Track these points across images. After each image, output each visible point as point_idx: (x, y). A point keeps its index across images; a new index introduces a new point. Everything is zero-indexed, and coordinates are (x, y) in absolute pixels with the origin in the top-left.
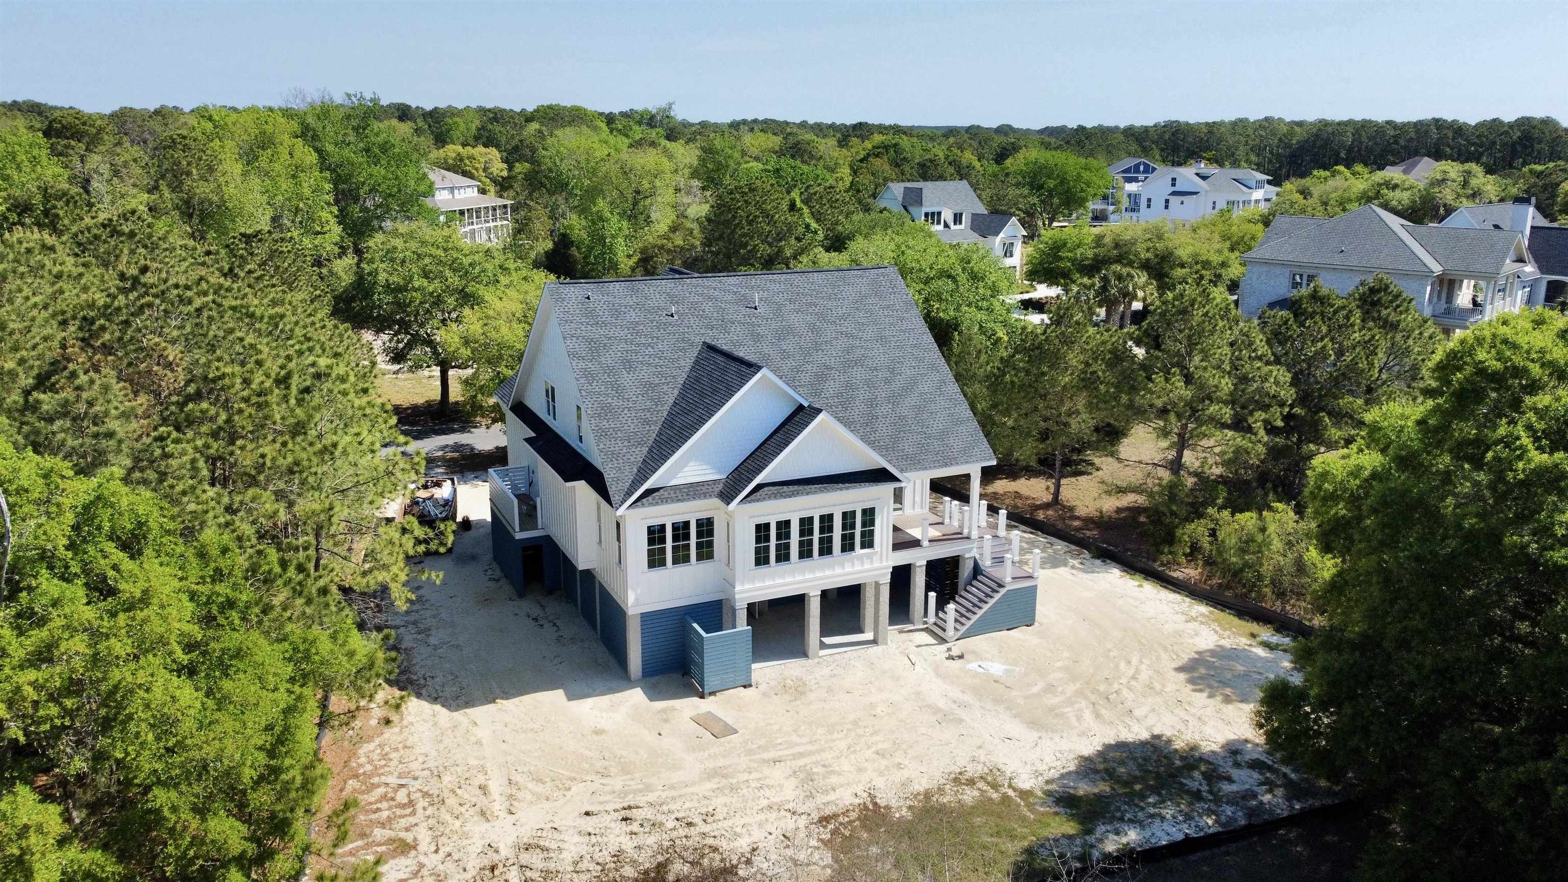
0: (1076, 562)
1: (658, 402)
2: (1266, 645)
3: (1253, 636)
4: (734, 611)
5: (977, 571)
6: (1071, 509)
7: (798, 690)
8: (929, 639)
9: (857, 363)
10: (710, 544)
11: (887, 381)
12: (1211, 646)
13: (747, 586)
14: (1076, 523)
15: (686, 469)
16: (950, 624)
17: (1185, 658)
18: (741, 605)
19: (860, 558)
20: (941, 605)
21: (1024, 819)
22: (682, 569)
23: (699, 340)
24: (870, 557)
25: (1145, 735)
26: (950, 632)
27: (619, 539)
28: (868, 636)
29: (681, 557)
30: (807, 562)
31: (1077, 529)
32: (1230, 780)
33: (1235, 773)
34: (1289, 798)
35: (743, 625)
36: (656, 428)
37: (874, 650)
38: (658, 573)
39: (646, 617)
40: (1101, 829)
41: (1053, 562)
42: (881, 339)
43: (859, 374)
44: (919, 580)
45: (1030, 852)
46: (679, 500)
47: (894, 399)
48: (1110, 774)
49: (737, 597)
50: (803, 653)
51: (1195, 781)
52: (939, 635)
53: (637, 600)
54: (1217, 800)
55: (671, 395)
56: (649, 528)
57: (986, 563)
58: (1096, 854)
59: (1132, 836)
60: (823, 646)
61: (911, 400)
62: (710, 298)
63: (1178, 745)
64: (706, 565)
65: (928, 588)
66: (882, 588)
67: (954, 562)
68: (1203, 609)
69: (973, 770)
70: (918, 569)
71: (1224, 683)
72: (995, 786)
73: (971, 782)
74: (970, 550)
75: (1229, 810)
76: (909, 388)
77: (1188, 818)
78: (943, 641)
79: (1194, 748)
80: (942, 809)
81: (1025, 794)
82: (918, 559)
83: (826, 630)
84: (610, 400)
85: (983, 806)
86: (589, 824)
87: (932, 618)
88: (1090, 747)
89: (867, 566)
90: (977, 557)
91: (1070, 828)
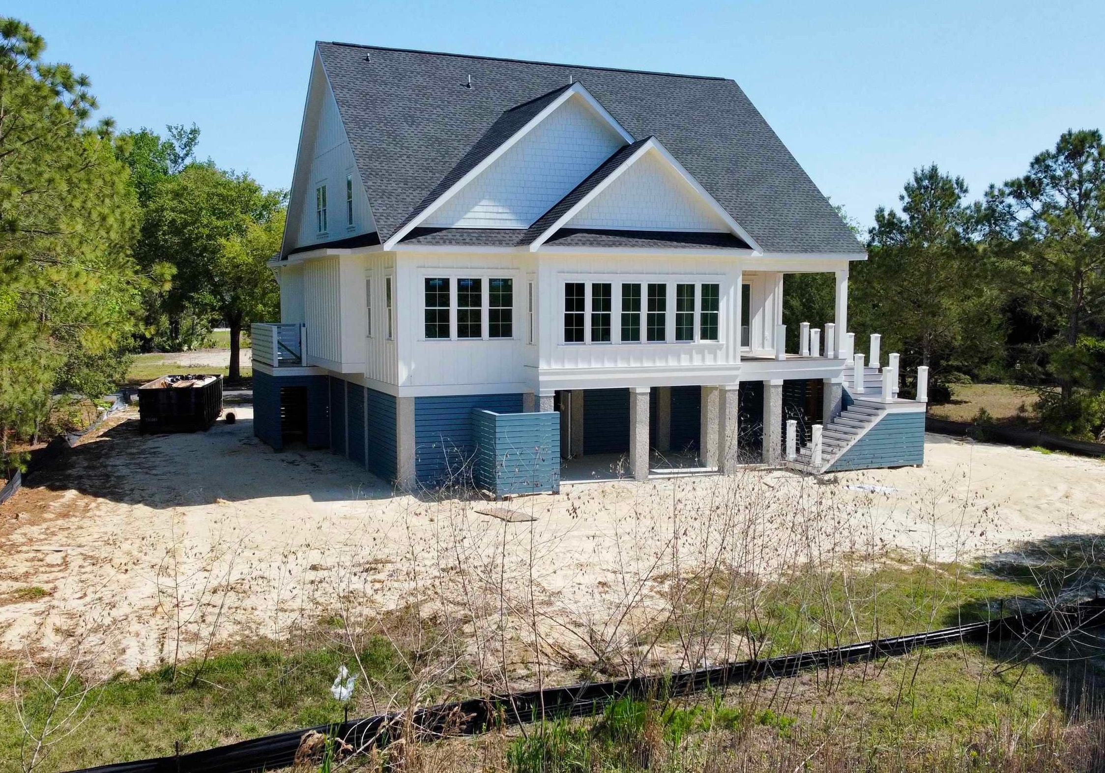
1: (447, 154)
4: (537, 397)
5: (846, 400)
8: (790, 475)
10: (508, 315)
13: (555, 366)
15: (477, 208)
18: (547, 392)
19: (701, 351)
20: (803, 434)
22: (469, 343)
23: (499, 110)
24: (713, 351)
26: (817, 463)
27: (389, 305)
28: (711, 466)
29: (471, 328)
30: (631, 346)
36: (441, 176)
37: (719, 477)
38: (438, 344)
39: (422, 404)
44: (774, 404)
46: (465, 244)
49: (541, 378)
52: (802, 471)
53: (410, 377)
55: (463, 151)
56: (428, 281)
60: (654, 472)
62: (515, 78)
64: (500, 342)
66: (728, 395)
70: (772, 390)
74: (837, 374)
78: (807, 474)
82: (771, 378)
84: (384, 146)
87: (791, 454)
89: (709, 362)
90: (846, 385)
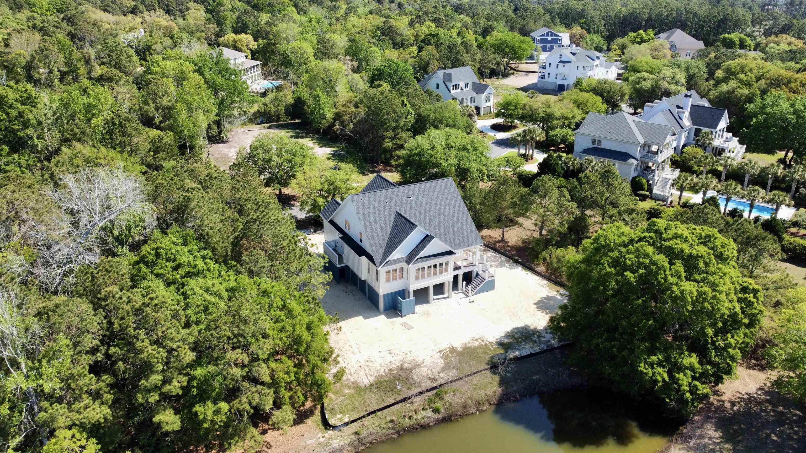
0: (507, 265)
1: (386, 233)
2: (561, 295)
3: (558, 291)
4: (409, 292)
5: (477, 274)
6: (507, 243)
7: (427, 314)
8: (464, 296)
9: (441, 214)
10: (403, 274)
11: (451, 220)
12: (545, 296)
13: (413, 285)
14: (509, 249)
15: (397, 255)
16: (470, 291)
17: (537, 299)
18: (411, 290)
19: (444, 275)
20: (467, 284)
21: (490, 350)
22: (395, 282)
23: (395, 211)
24: (447, 274)
25: (523, 325)
26: (470, 294)
27: (377, 274)
28: (446, 295)
29: (395, 279)
30: (430, 278)
31: (509, 251)
32: (544, 337)
33: (546, 335)
34: (559, 342)
35: (412, 298)
36: (386, 241)
37: (448, 300)
38: (388, 284)
39: (385, 296)
40: (509, 351)
41: (501, 265)
42: (449, 205)
43: (442, 217)
44: (460, 278)
45: (492, 358)
46: (394, 264)
47: (453, 226)
48: (513, 337)
49: (410, 288)
50: (428, 302)
51: (535, 338)
52: (466, 294)
53: (382, 290)
54: (540, 343)
55: (389, 231)
56: (386, 271)
57: (480, 272)
58: (508, 358)
59: (517, 353)
60: (434, 299)
61: (458, 225)
62: (397, 196)
63: (532, 328)
64: (402, 280)
65: (463, 281)
66: (450, 282)
67: (471, 272)
68: (545, 282)
69: (477, 337)
70: (460, 276)
71: (547, 308)
72: (483, 341)
73: (477, 340)
74: (475, 269)
75: (542, 345)
76: (457, 221)
77: (532, 348)
78: (468, 296)
79: (536, 328)
80: (470, 348)
81: (491, 343)
82: (460, 273)
83: (435, 294)
85: (480, 346)
86: (381, 355)
87: (464, 289)
88: (509, 329)
89: (446, 277)
90: (478, 271)
91: (502, 351)
